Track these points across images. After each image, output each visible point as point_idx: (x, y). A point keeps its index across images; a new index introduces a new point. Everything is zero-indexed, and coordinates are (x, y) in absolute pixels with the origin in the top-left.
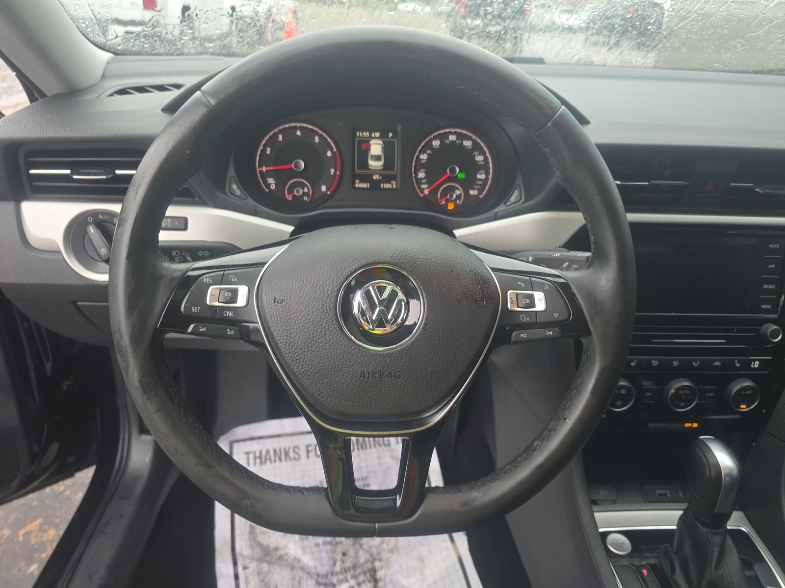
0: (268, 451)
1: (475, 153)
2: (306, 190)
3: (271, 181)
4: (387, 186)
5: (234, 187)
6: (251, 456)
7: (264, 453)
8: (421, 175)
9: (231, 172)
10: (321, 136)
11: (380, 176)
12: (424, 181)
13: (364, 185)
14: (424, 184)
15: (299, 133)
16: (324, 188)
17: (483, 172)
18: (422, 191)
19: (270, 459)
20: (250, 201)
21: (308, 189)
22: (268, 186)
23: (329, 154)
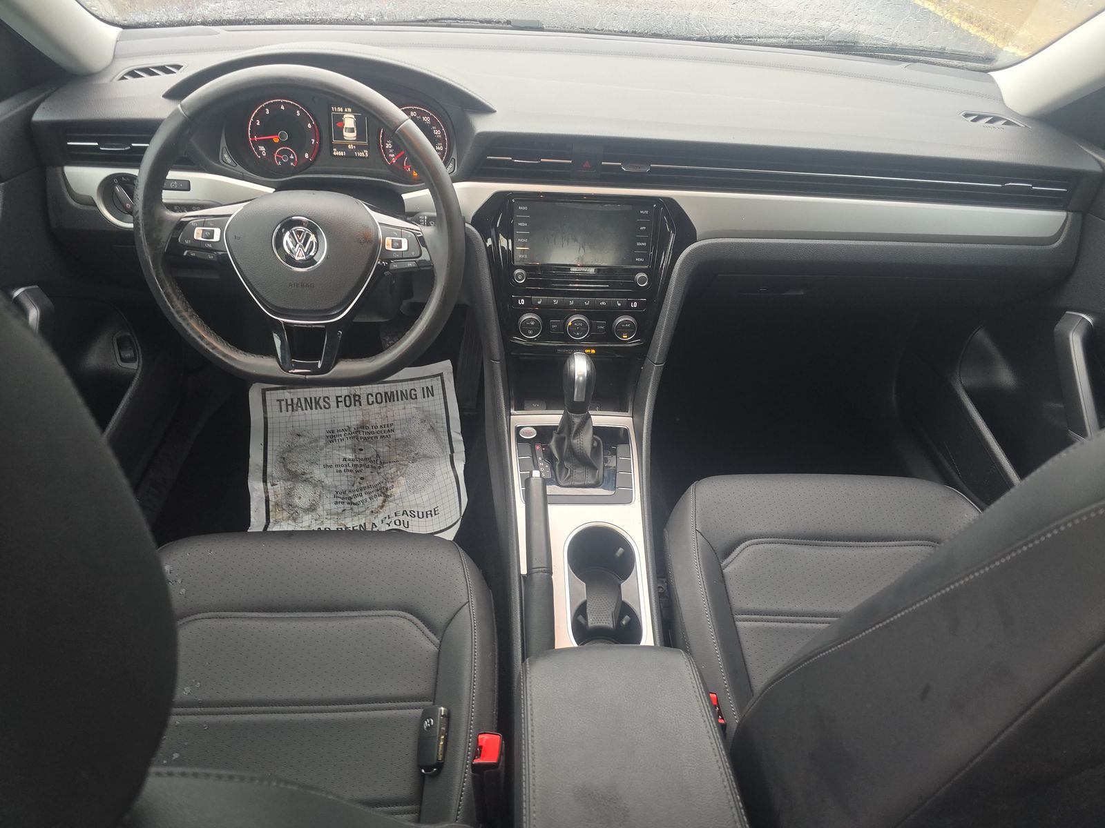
0: (299, 399)
1: (434, 128)
2: (292, 157)
3: (262, 148)
4: (361, 154)
5: (226, 156)
6: (283, 403)
7: (295, 401)
8: (388, 146)
9: (223, 144)
10: (301, 111)
11: (354, 145)
12: (391, 151)
13: (341, 153)
14: (392, 153)
15: (283, 108)
16: (307, 156)
17: (441, 144)
18: (390, 159)
19: (301, 407)
20: (239, 168)
21: (293, 155)
22: (260, 153)
23: (309, 126)
